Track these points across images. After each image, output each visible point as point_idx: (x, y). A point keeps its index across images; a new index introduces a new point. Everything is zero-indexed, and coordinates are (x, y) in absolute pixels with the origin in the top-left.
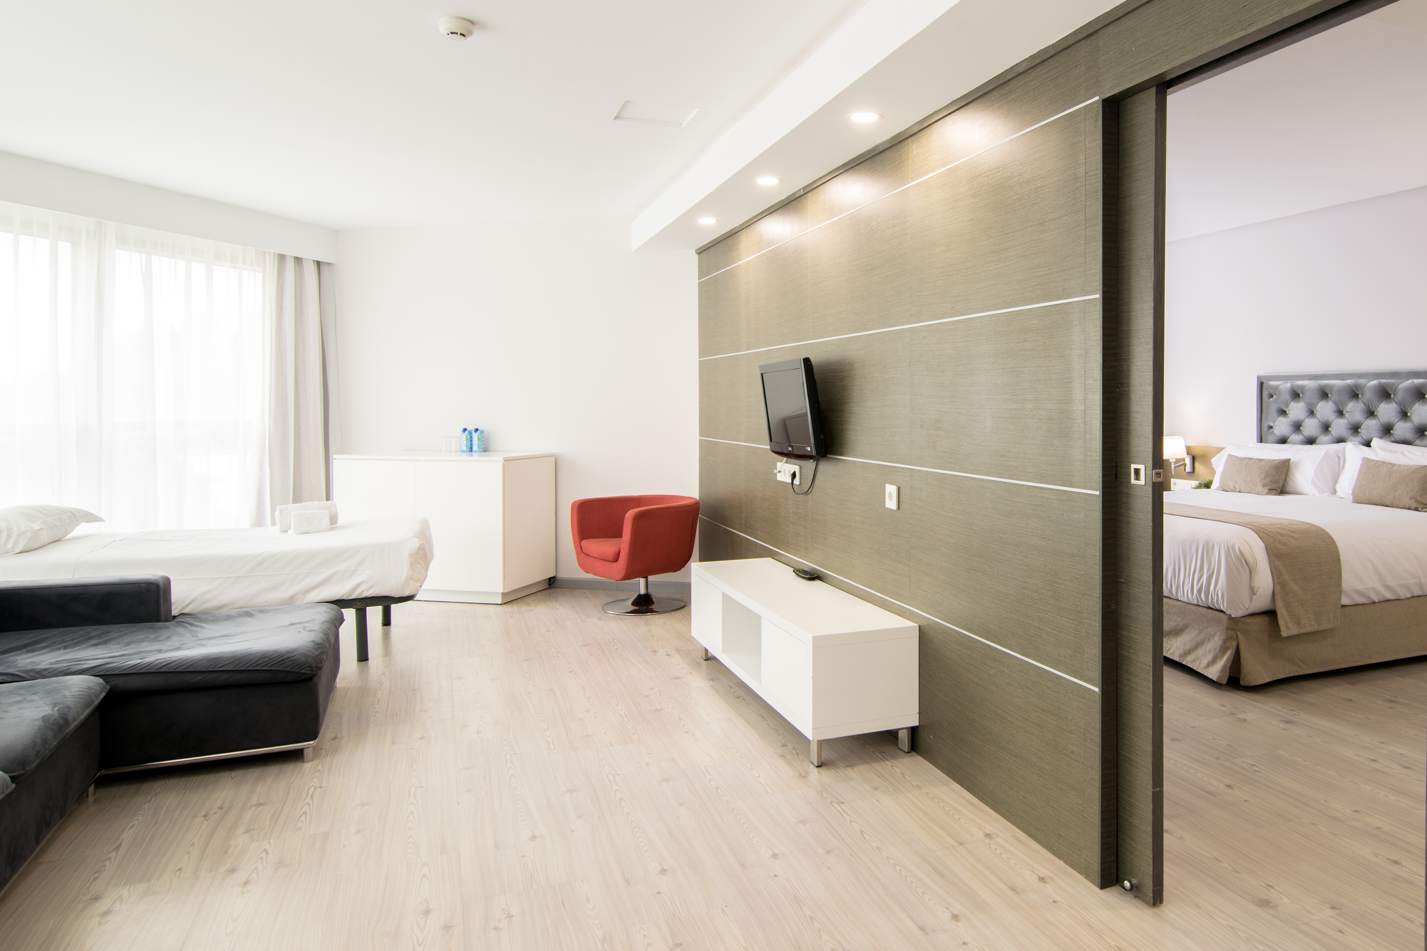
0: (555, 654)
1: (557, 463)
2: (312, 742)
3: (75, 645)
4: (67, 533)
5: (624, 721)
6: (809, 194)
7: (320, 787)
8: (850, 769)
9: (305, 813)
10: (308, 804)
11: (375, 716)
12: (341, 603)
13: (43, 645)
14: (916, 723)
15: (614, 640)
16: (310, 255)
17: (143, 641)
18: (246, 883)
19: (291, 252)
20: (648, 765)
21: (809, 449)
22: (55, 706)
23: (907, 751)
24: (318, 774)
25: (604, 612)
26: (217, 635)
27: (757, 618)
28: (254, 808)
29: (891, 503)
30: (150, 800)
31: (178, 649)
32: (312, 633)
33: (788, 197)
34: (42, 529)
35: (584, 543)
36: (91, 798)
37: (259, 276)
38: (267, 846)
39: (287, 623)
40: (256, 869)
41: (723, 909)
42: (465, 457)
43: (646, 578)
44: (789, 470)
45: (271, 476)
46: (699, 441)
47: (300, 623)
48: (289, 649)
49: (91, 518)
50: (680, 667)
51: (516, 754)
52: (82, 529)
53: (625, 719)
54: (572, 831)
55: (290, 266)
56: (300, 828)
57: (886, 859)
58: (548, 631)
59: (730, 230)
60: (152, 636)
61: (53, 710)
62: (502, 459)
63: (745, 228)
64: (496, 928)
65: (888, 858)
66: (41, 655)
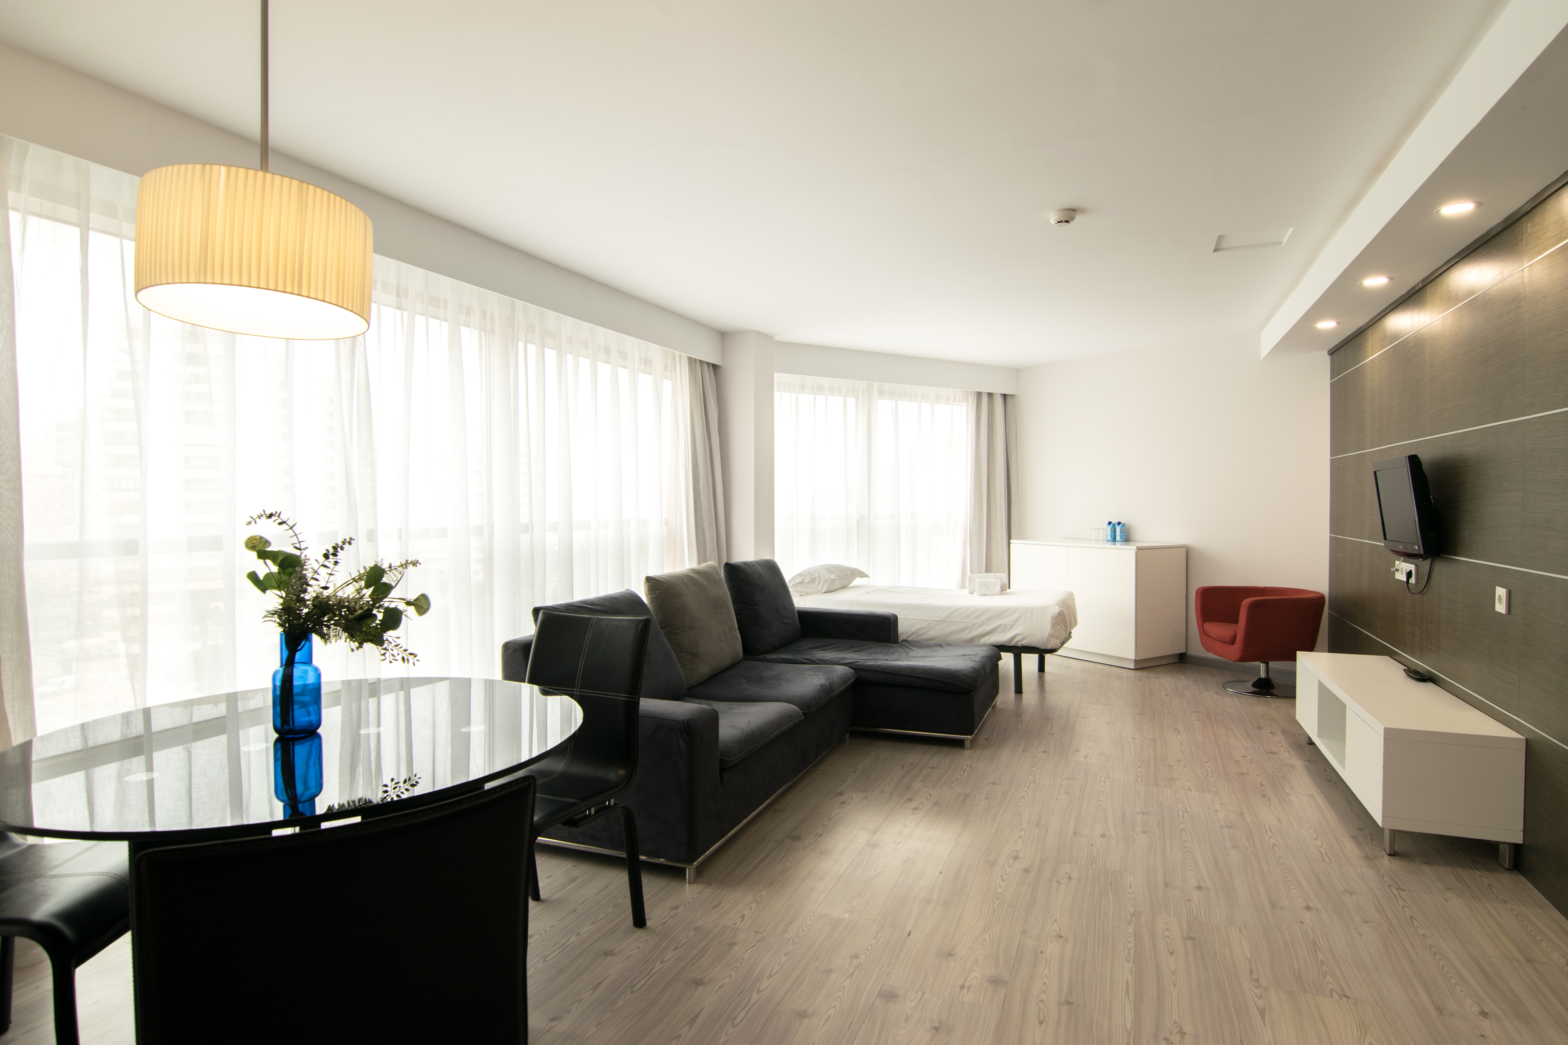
0: (1166, 714)
1: (1188, 553)
2: (969, 737)
3: (845, 650)
4: (850, 583)
5: (1208, 775)
6: (1428, 287)
7: (971, 767)
8: (1427, 866)
9: (958, 779)
10: (961, 774)
11: (1016, 731)
12: (1003, 648)
13: (830, 647)
14: (1520, 841)
15: (1224, 713)
16: (998, 390)
17: (879, 653)
18: (916, 809)
19: (985, 390)
20: (1216, 812)
21: (1417, 547)
22: (827, 680)
23: (1507, 868)
24: (971, 758)
25: (1223, 689)
26: (919, 655)
27: (1343, 706)
28: (929, 769)
29: (1501, 608)
30: (876, 751)
31: (896, 660)
32: (974, 662)
33: (1409, 291)
34: (835, 579)
35: (1206, 625)
36: (847, 742)
37: (964, 408)
38: (932, 792)
39: (960, 654)
40: (923, 803)
41: (1240, 929)
42: (1110, 545)
43: (1267, 663)
44: (1406, 569)
45: (970, 554)
46: (1330, 538)
47: (969, 655)
48: (956, 670)
49: (862, 575)
50: (1280, 745)
51: (1109, 778)
52: (857, 581)
53: (1210, 774)
54: (1135, 839)
55: (985, 400)
56: (953, 787)
57: (1429, 947)
58: (1167, 696)
59: (1357, 330)
60: (885, 651)
61: (826, 682)
62: (1135, 548)
63: (1371, 326)
64: (1058, 882)
65: (1431, 946)
66: (828, 653)
